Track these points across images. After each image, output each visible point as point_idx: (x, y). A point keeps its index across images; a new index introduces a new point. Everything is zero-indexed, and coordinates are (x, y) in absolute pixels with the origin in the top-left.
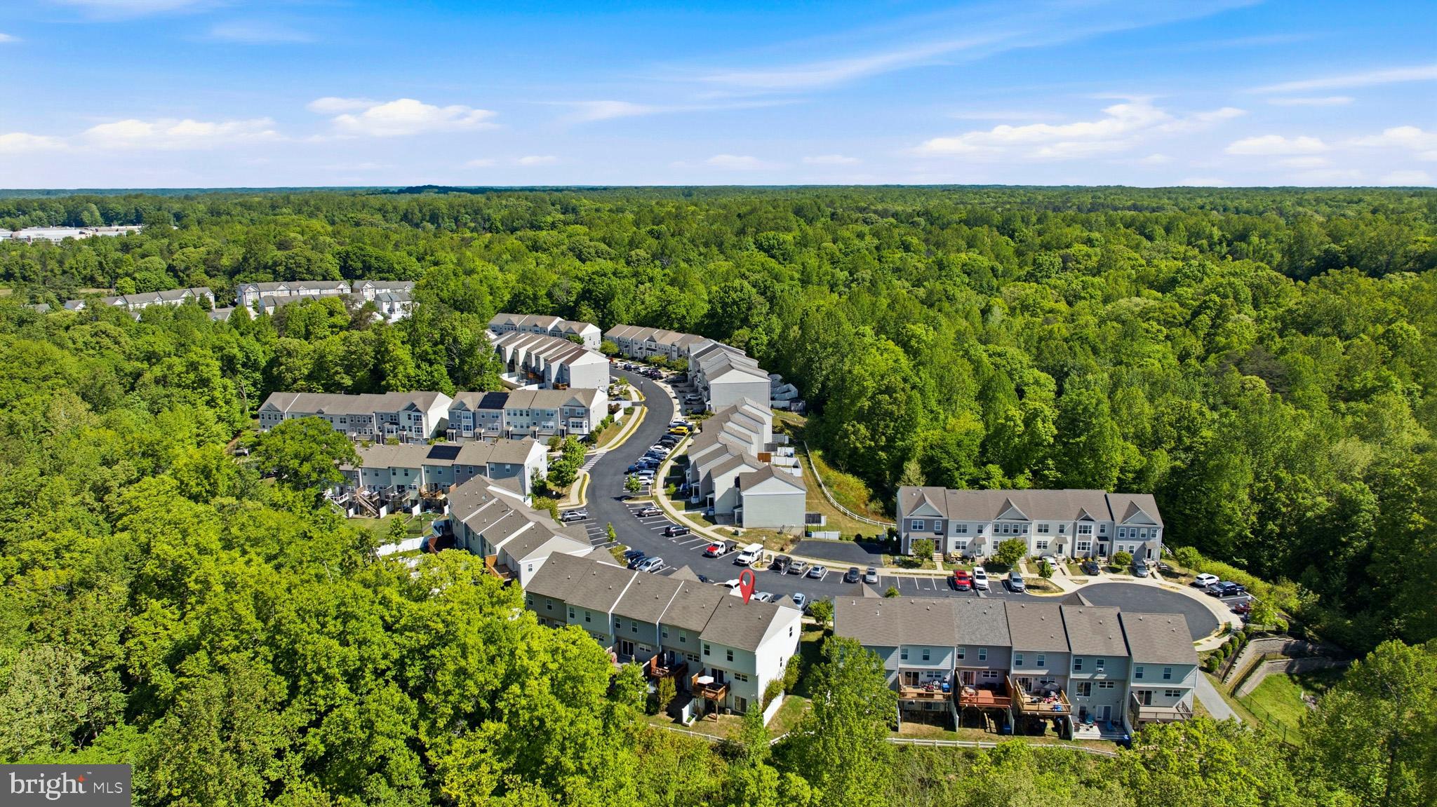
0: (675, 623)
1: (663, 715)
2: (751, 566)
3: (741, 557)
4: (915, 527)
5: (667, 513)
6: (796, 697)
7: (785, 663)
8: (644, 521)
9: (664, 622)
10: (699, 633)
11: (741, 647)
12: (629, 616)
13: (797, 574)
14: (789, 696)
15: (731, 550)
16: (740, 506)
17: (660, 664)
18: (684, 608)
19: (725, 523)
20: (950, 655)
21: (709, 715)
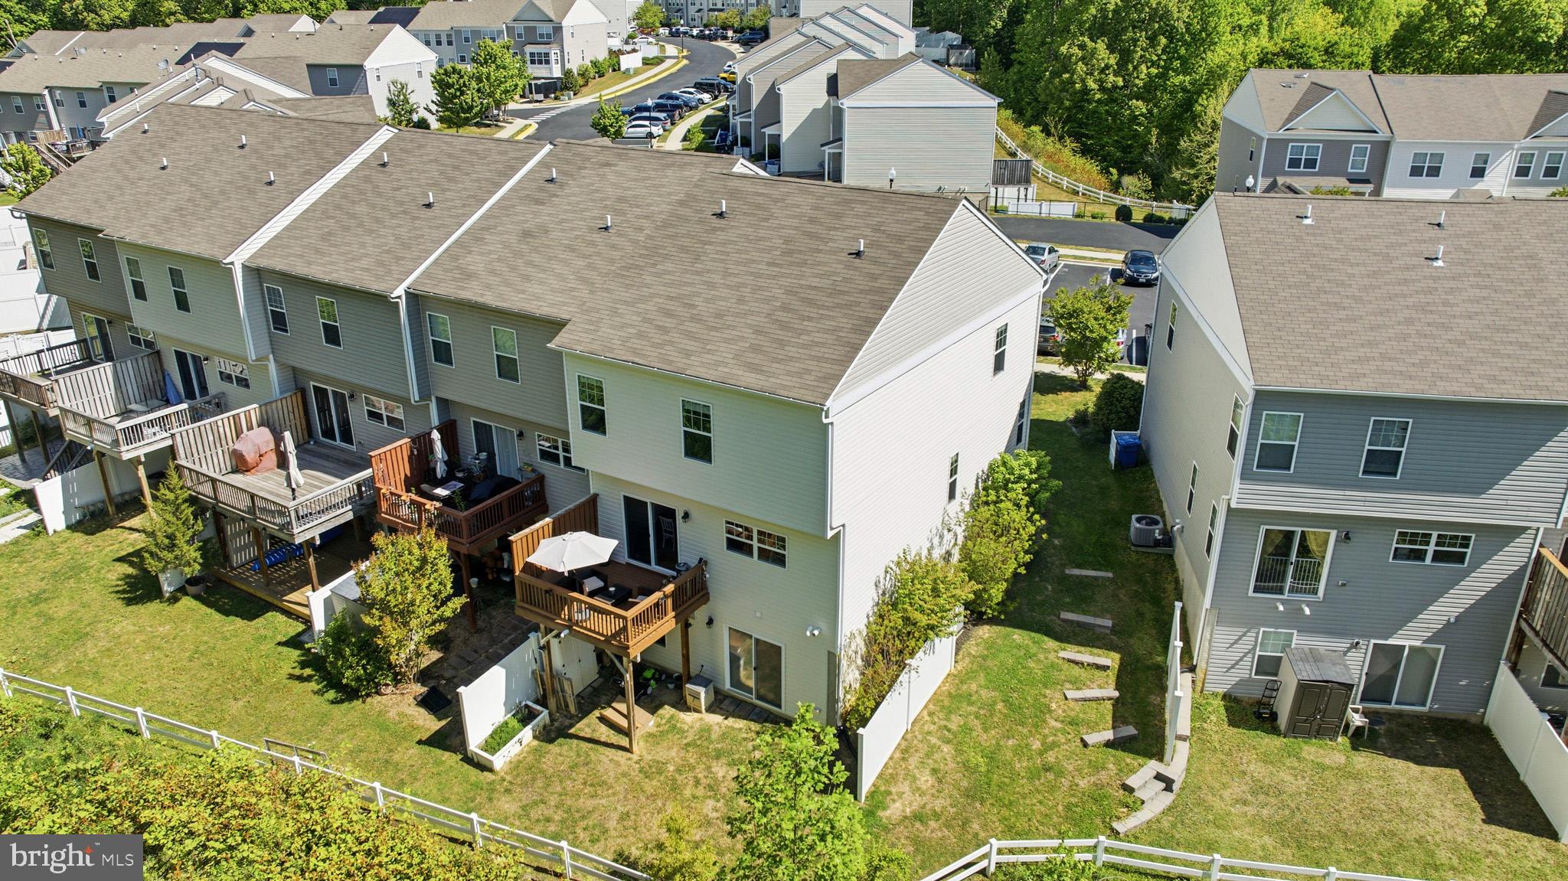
0: (472, 292)
1: (399, 701)
4: (1294, 163)
6: (1018, 636)
7: (967, 483)
9: (429, 288)
11: (749, 380)
12: (300, 268)
14: (985, 631)
16: (839, 139)
17: (421, 476)
18: (526, 234)
21: (609, 713)
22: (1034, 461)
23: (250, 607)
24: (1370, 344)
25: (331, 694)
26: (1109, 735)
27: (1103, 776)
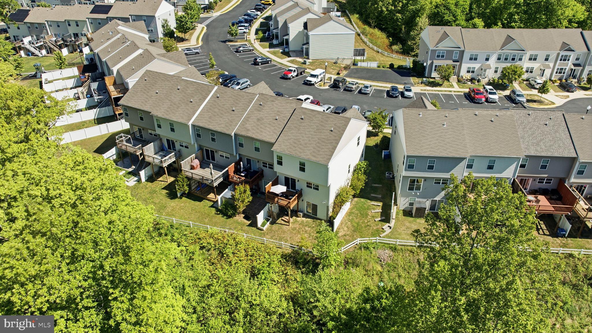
0: (250, 134)
1: (240, 218)
2: (316, 85)
3: (309, 79)
4: (438, 56)
5: (256, 50)
6: (362, 200)
7: (352, 170)
8: (240, 55)
9: (239, 132)
10: (272, 144)
11: (313, 159)
12: (207, 126)
13: (351, 91)
14: (356, 199)
15: (301, 74)
16: (308, 43)
17: (237, 171)
18: (258, 120)
19: (297, 56)
20: (514, 165)
21: (283, 218)
22: (366, 164)
23: (200, 200)
24: (429, 145)
25: (225, 217)
26: (380, 219)
27: (378, 227)
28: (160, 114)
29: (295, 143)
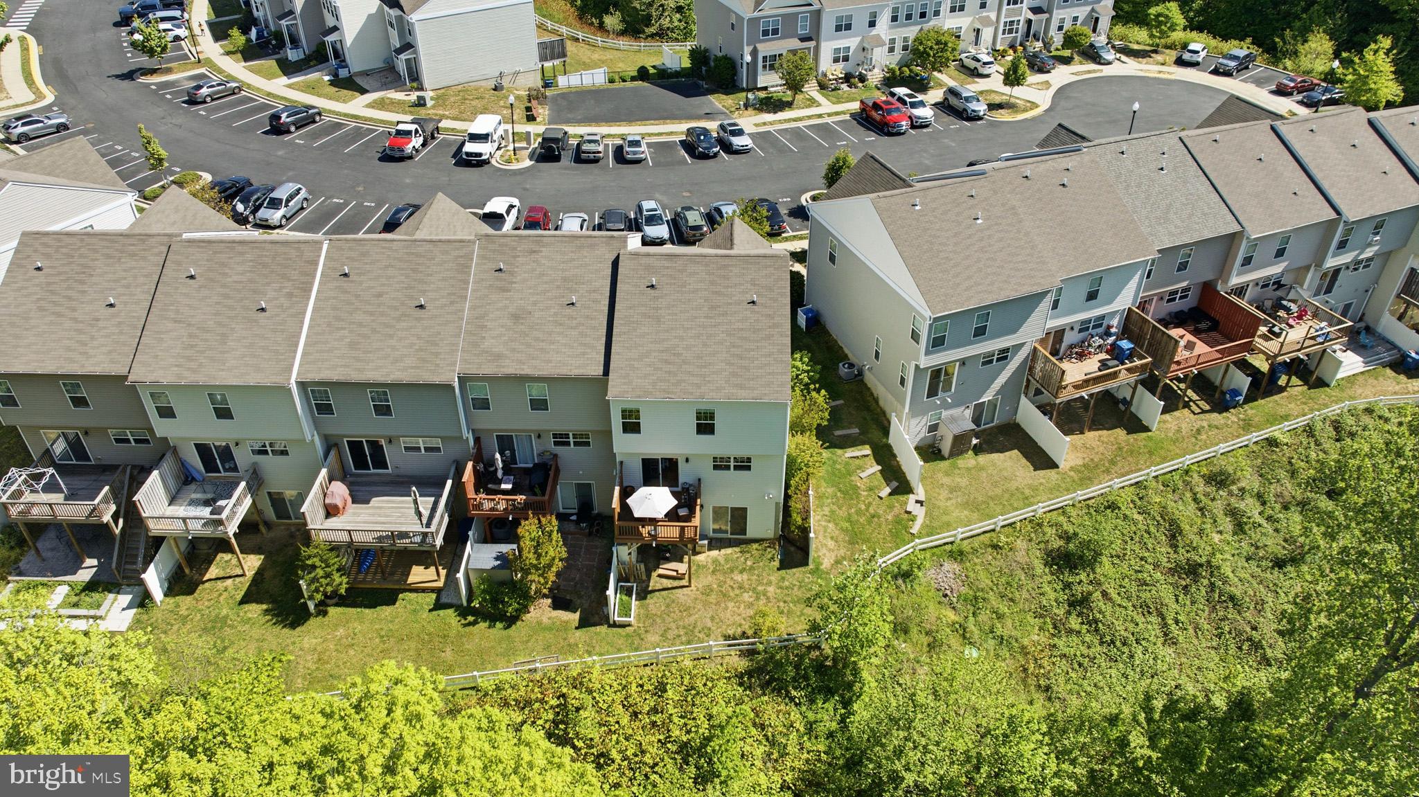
0: (510, 368)
1: (542, 612)
2: (493, 162)
3: (470, 147)
4: (765, 33)
5: (249, 86)
8: (211, 111)
9: (473, 370)
10: (596, 381)
11: (743, 395)
12: (355, 377)
13: (596, 161)
15: (433, 137)
16: (408, 45)
18: (516, 317)
19: (385, 86)
20: (1136, 278)
21: (661, 571)
22: (806, 360)
23: (389, 598)
24: (969, 278)
25: (499, 625)
26: (888, 490)
27: (896, 511)
28: (166, 376)
29: (667, 362)
